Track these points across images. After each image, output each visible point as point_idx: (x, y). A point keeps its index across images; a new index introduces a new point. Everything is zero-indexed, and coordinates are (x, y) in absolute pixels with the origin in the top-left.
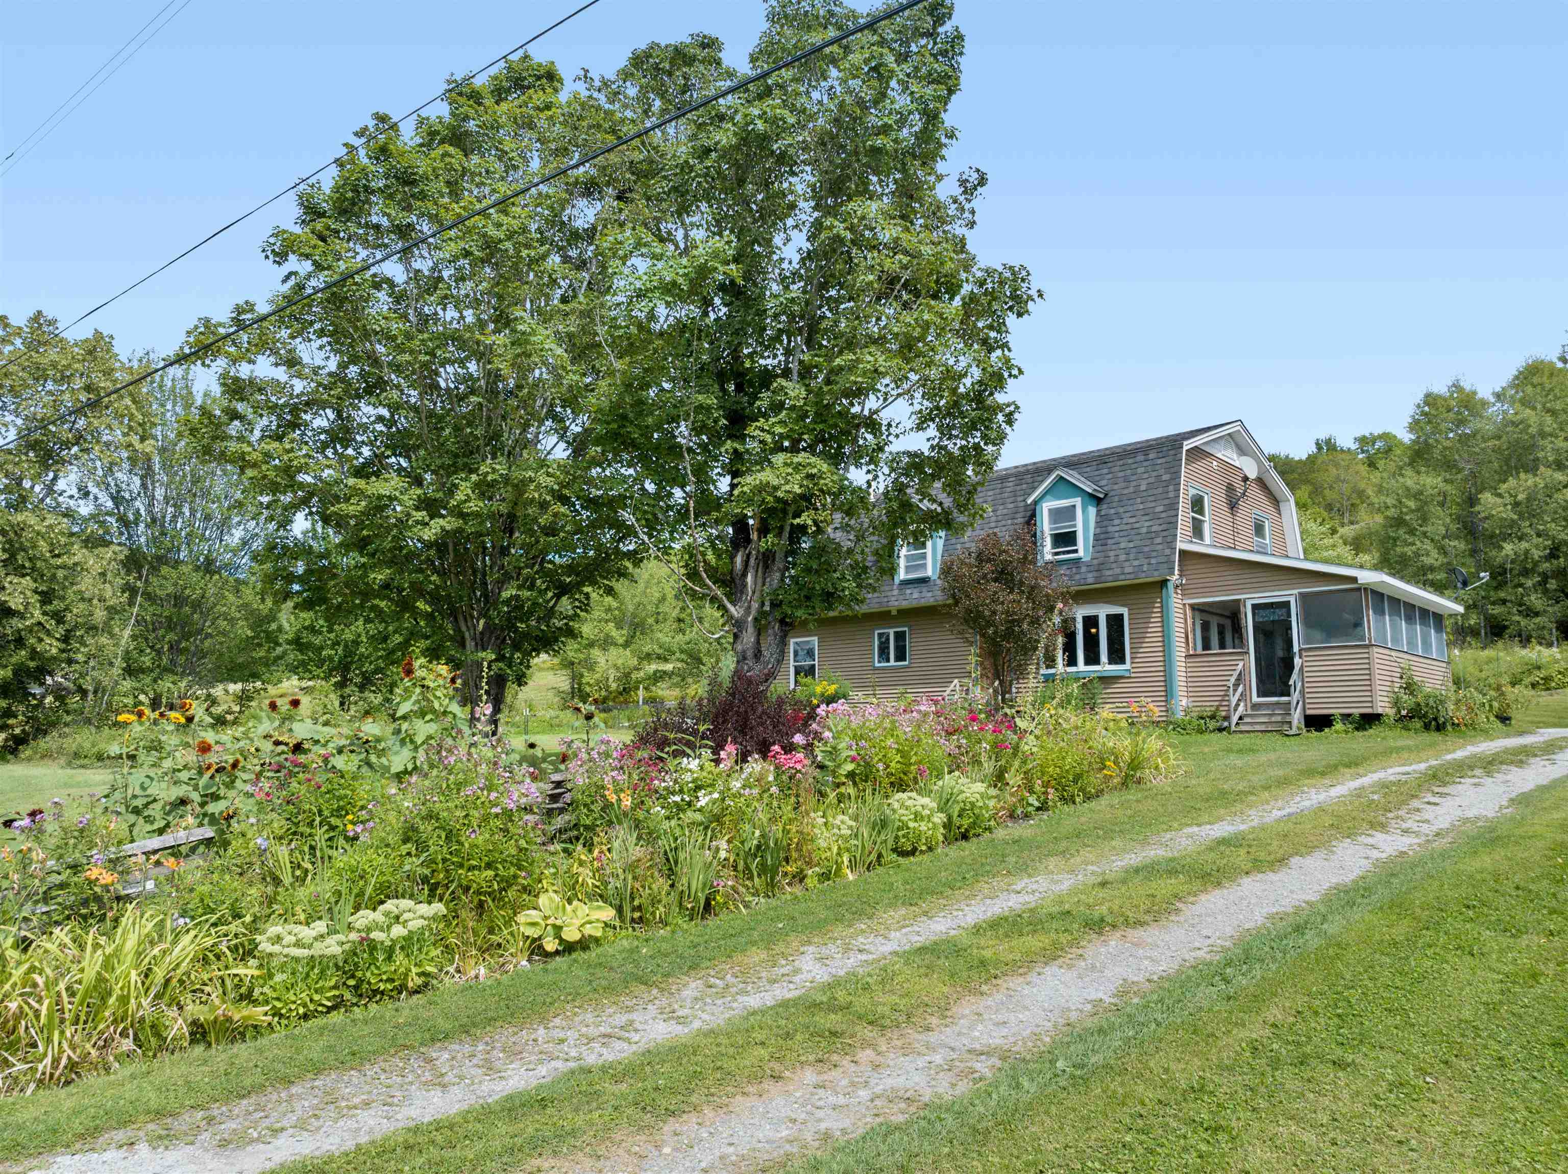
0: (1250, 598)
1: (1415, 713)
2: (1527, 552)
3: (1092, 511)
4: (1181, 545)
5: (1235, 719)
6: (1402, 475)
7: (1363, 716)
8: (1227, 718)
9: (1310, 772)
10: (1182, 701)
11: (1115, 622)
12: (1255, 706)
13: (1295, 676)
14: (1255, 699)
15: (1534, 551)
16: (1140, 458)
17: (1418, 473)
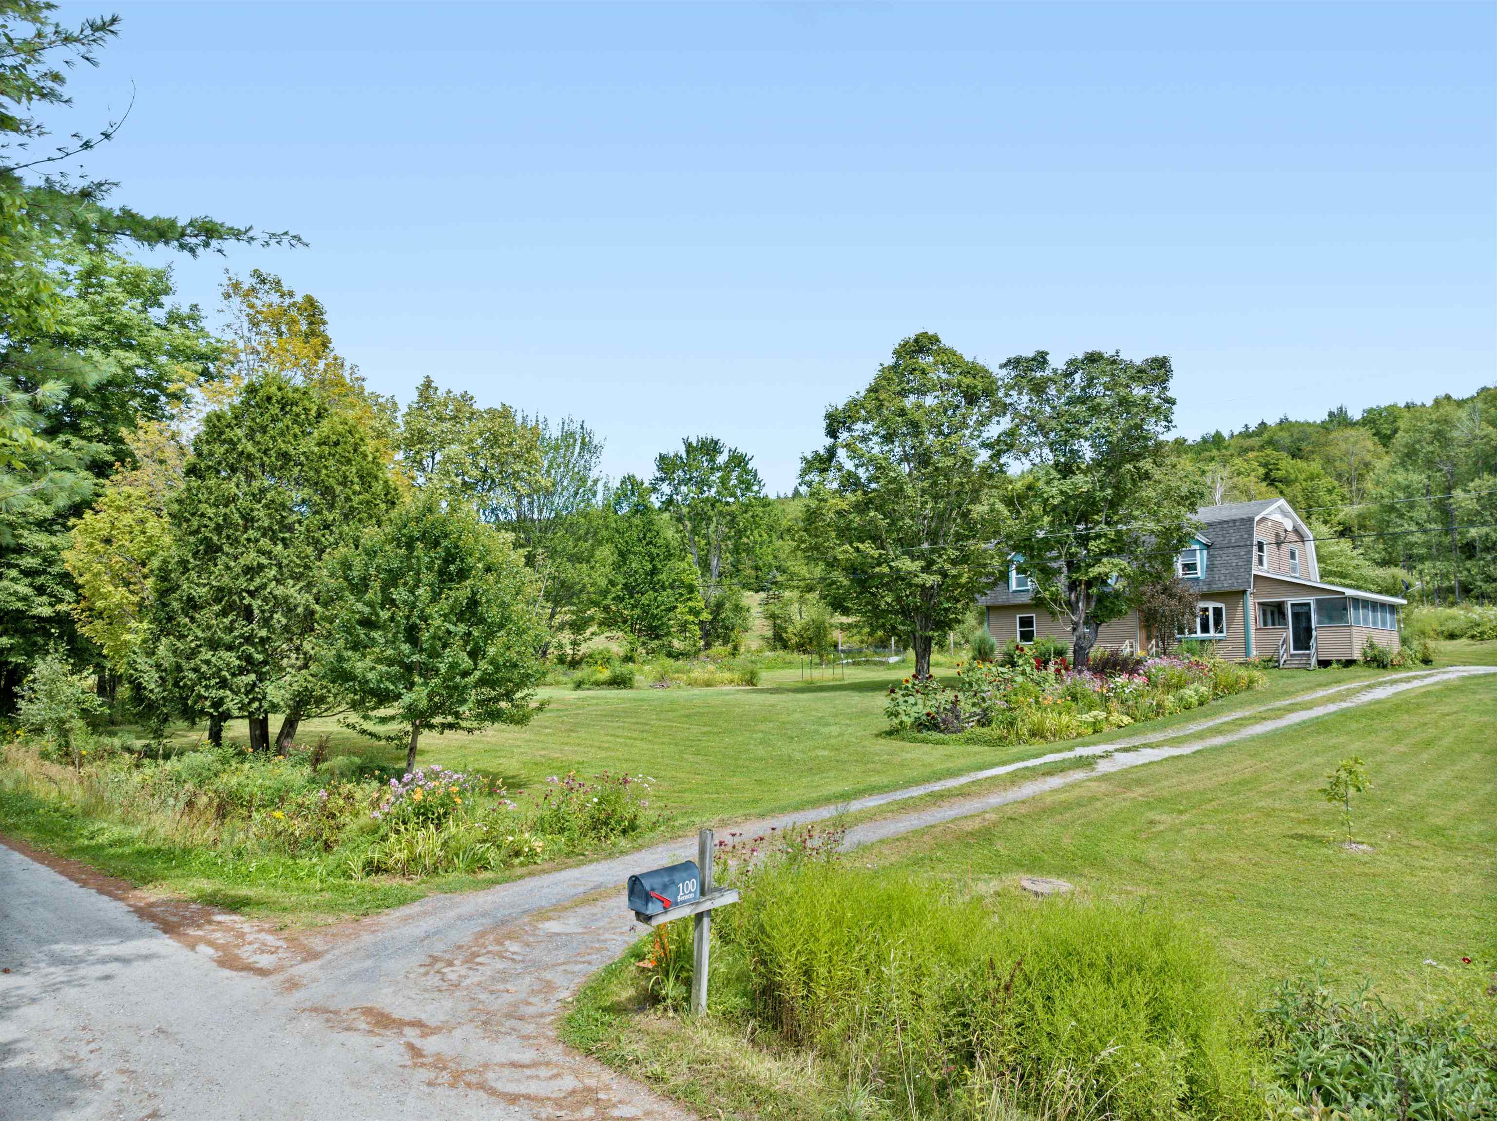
0: (1290, 601)
1: (1374, 659)
2: (1487, 534)
3: (1205, 552)
4: (1254, 572)
5: (1282, 662)
6: (1395, 473)
7: (1347, 661)
8: (1278, 661)
9: (1320, 685)
10: (1254, 653)
11: (1218, 612)
12: (1292, 655)
13: (1313, 641)
14: (1292, 652)
15: (1492, 534)
16: (1231, 524)
17: (1407, 470)
